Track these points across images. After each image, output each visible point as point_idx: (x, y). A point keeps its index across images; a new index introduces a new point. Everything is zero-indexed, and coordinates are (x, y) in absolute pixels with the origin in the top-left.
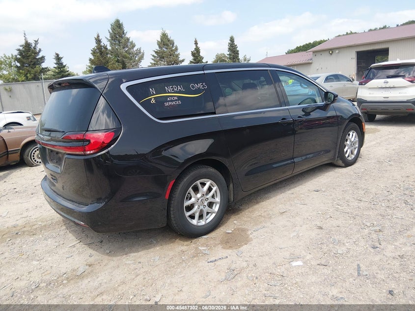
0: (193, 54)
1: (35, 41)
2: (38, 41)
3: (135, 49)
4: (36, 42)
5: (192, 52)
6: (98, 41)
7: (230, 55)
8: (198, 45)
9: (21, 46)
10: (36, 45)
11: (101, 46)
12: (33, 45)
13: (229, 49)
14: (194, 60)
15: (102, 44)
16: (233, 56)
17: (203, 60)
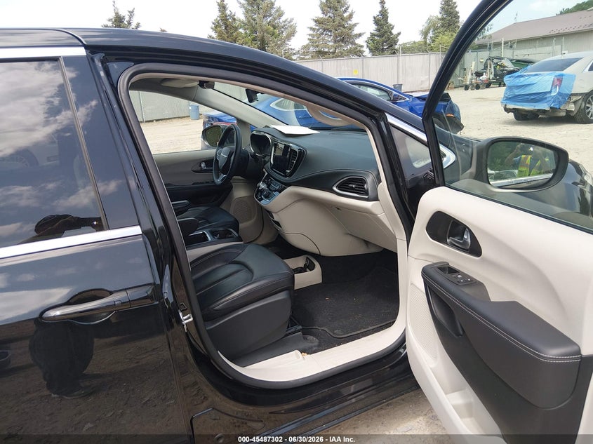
0: (377, 22)
1: (129, 12)
2: (132, 12)
3: (283, 19)
4: (131, 13)
5: (374, 17)
6: (223, 7)
7: (443, 19)
8: (385, 6)
9: (110, 20)
10: (130, 18)
11: (226, 16)
12: (127, 18)
13: (443, 8)
14: (378, 30)
15: (228, 12)
16: (449, 20)
17: (393, 31)
